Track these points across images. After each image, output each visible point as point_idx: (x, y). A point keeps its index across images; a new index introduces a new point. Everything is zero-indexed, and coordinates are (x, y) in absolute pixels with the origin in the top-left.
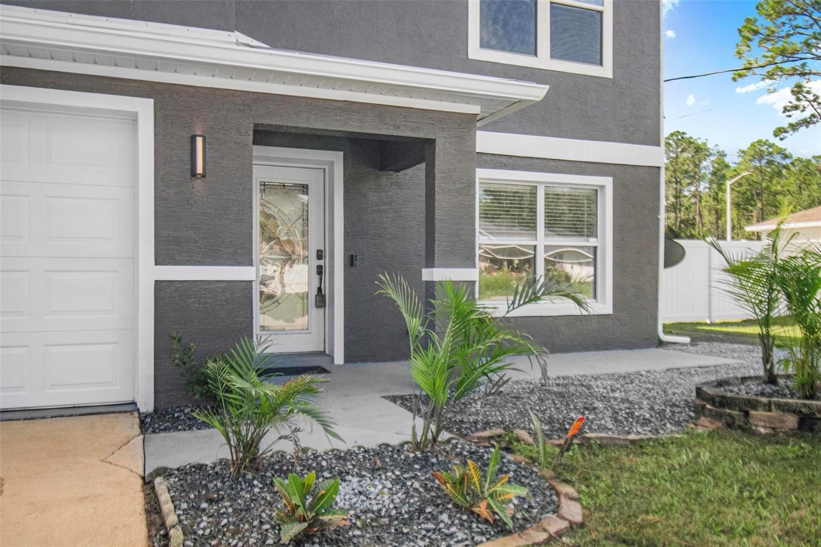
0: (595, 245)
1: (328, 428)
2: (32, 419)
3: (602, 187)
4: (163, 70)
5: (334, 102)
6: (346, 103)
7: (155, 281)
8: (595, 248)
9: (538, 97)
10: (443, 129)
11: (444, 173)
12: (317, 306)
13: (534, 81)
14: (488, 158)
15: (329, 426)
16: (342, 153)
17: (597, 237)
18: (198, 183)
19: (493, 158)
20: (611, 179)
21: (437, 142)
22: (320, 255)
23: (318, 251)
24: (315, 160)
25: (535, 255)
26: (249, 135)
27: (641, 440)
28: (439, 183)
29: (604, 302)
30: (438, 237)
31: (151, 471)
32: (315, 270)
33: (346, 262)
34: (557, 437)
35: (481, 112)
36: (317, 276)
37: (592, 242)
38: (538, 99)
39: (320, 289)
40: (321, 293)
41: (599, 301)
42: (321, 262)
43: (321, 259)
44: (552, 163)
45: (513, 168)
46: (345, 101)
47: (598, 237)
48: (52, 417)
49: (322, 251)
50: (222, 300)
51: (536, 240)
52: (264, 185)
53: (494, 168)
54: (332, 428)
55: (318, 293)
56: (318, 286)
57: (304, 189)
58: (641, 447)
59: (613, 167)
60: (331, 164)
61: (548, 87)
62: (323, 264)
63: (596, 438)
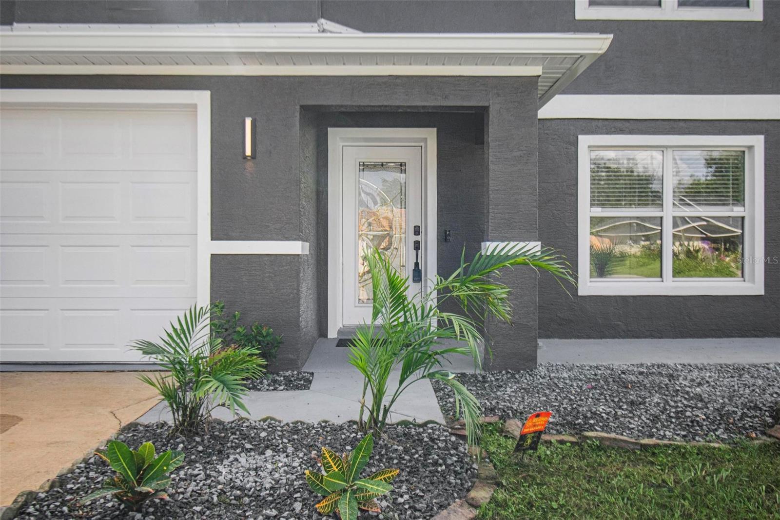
0: (742, 214)
1: (236, 398)
2: (113, 371)
3: (751, 148)
4: (216, 64)
5: (378, 78)
6: (390, 77)
7: (212, 255)
8: (743, 218)
9: (600, 49)
10: (498, 95)
11: (499, 141)
12: (414, 281)
13: (596, 32)
14: (600, 124)
15: (238, 396)
16: (435, 129)
17: (744, 206)
18: (249, 165)
19: (607, 123)
20: (761, 138)
21: (491, 109)
22: (417, 231)
23: (415, 227)
24: (414, 138)
25: (661, 230)
26: (296, 117)
27: (656, 446)
28: (493, 152)
29: (753, 281)
30: (493, 209)
31: (125, 425)
32: (412, 245)
33: (439, 238)
34: (555, 432)
35: (543, 73)
36: (415, 252)
37: (737, 211)
38: (601, 52)
39: (417, 264)
40: (418, 268)
41: (746, 279)
42: (418, 238)
43: (419, 234)
44: (681, 124)
45: (631, 132)
46: (389, 76)
47: (746, 205)
48: (128, 371)
49: (419, 227)
50: (270, 273)
51: (663, 211)
52: (364, 165)
53: (607, 134)
54: (240, 398)
55: (415, 268)
56: (415, 261)
57: (402, 167)
58: (654, 454)
59: (764, 124)
60: (425, 140)
61: (611, 36)
62: (420, 240)
63: (595, 438)
